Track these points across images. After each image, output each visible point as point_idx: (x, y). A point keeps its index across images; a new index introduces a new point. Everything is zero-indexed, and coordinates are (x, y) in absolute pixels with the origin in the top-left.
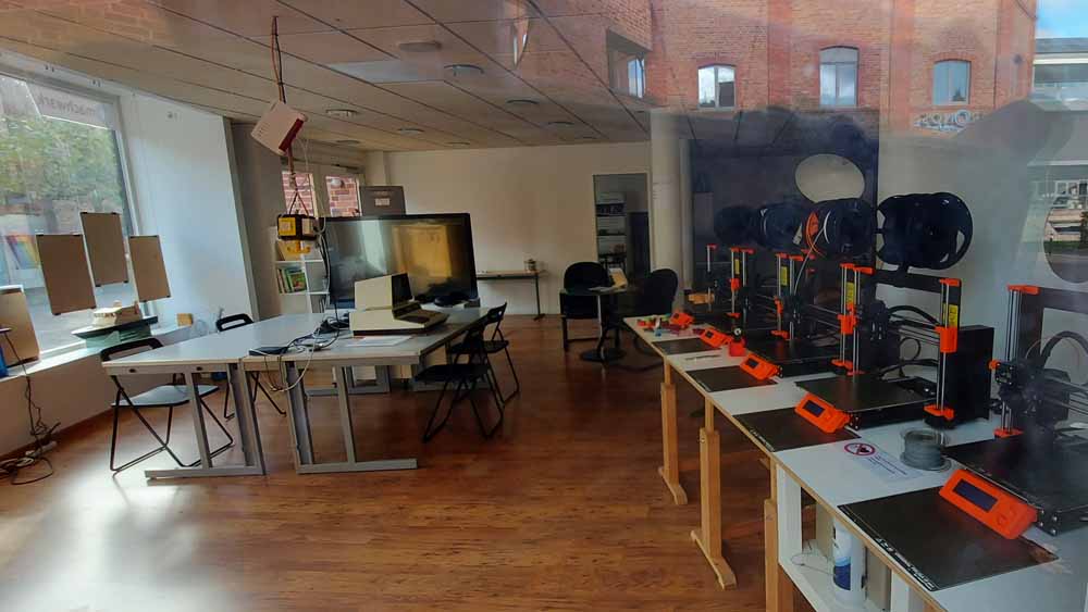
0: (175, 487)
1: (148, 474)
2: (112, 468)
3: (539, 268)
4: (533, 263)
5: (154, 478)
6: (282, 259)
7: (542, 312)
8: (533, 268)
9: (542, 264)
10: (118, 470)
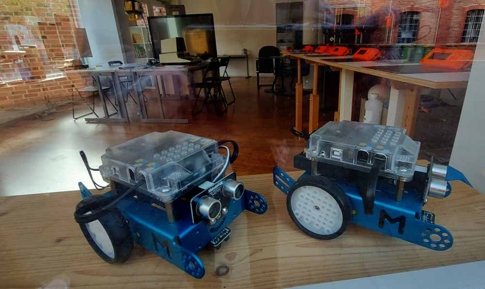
0: (96, 125)
1: (86, 119)
2: (74, 118)
3: (248, 53)
4: (246, 50)
5: (89, 121)
6: (136, 42)
7: (250, 75)
8: (246, 53)
9: (250, 51)
10: (76, 119)
